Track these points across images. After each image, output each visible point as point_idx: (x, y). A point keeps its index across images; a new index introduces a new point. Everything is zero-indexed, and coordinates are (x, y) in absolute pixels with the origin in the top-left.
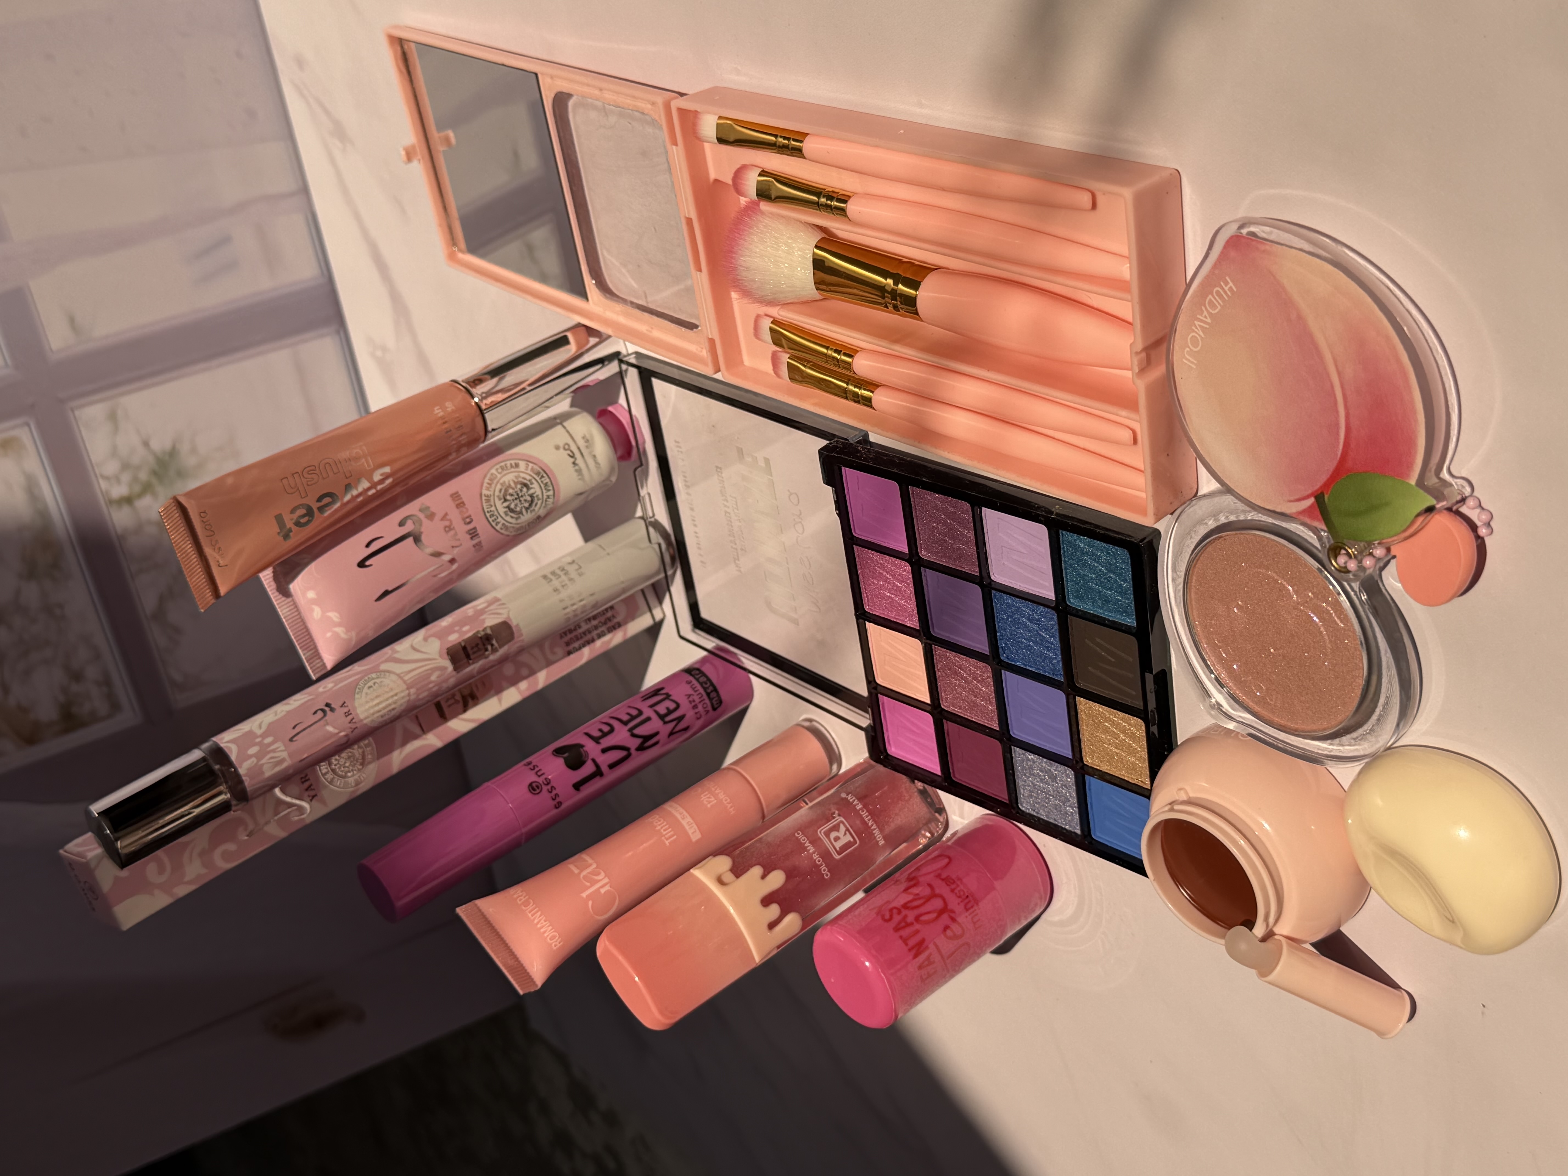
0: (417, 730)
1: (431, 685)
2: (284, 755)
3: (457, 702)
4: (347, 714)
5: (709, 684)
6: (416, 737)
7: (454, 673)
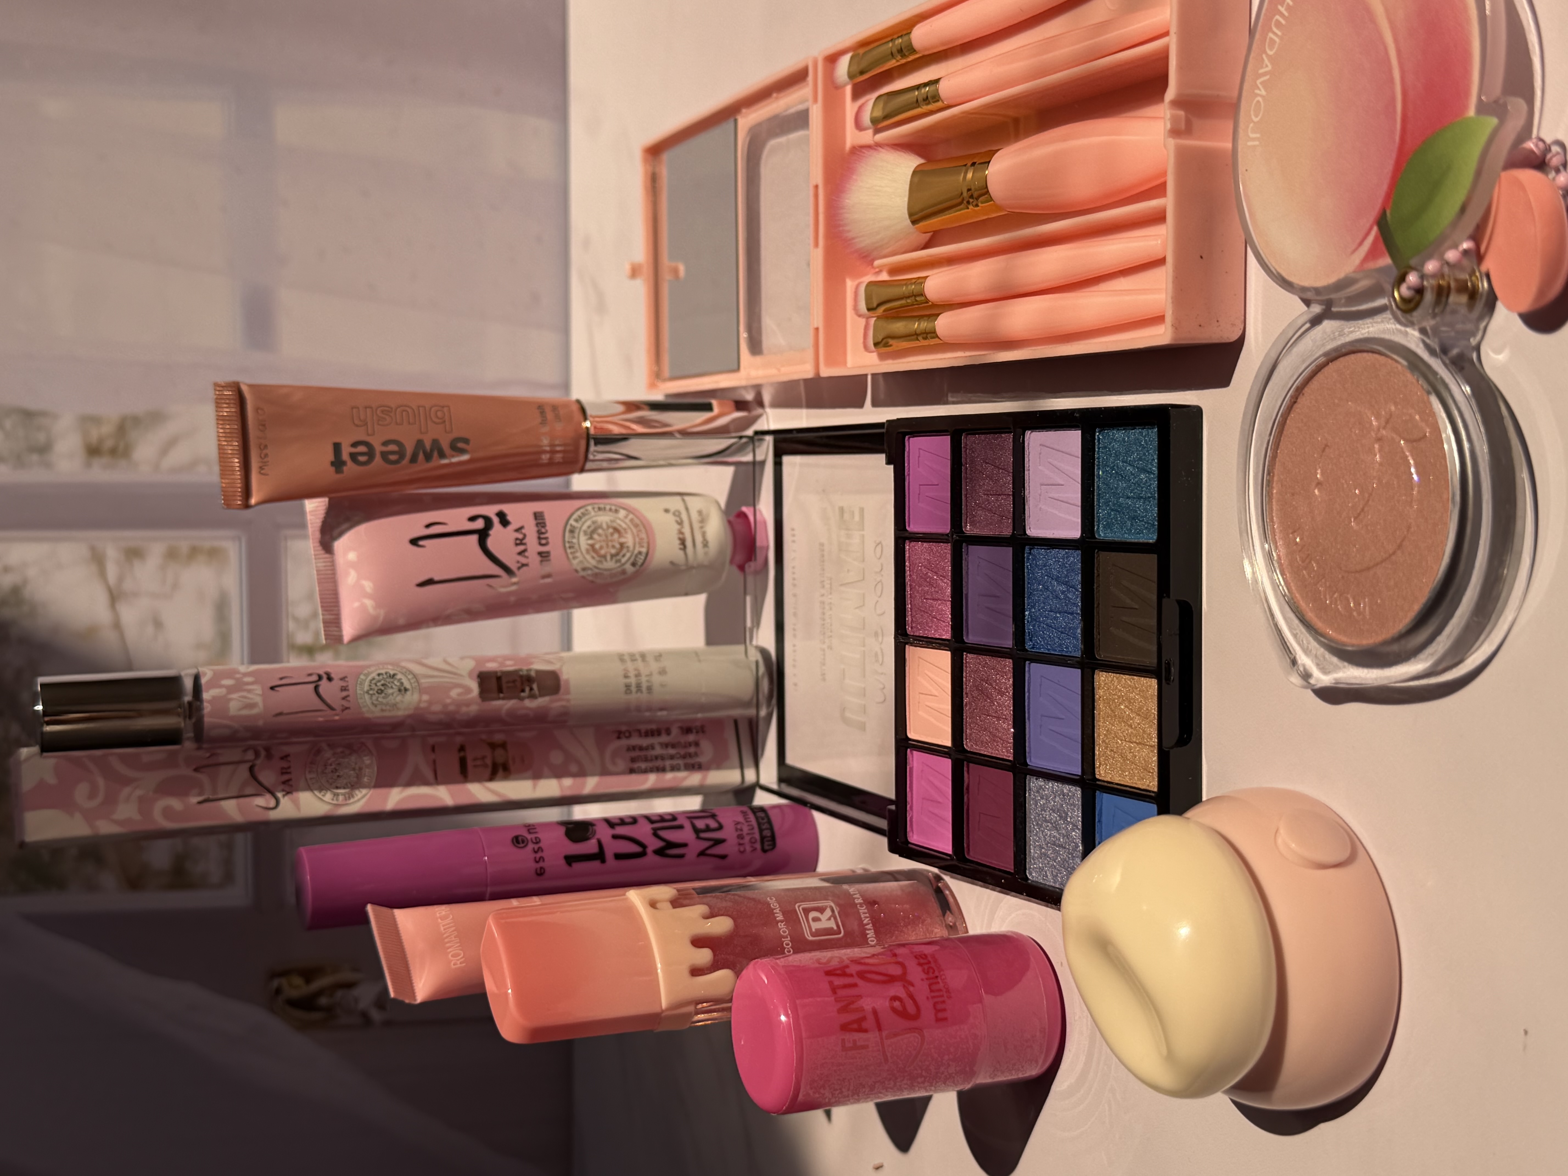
0: (429, 775)
1: (448, 701)
2: (258, 700)
3: (486, 766)
4: (344, 689)
5: (765, 820)
6: (426, 783)
7: (479, 700)
